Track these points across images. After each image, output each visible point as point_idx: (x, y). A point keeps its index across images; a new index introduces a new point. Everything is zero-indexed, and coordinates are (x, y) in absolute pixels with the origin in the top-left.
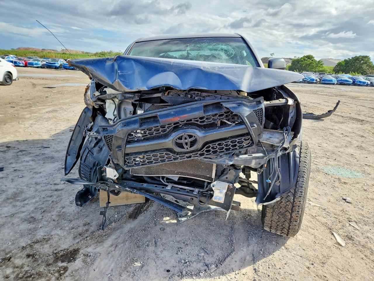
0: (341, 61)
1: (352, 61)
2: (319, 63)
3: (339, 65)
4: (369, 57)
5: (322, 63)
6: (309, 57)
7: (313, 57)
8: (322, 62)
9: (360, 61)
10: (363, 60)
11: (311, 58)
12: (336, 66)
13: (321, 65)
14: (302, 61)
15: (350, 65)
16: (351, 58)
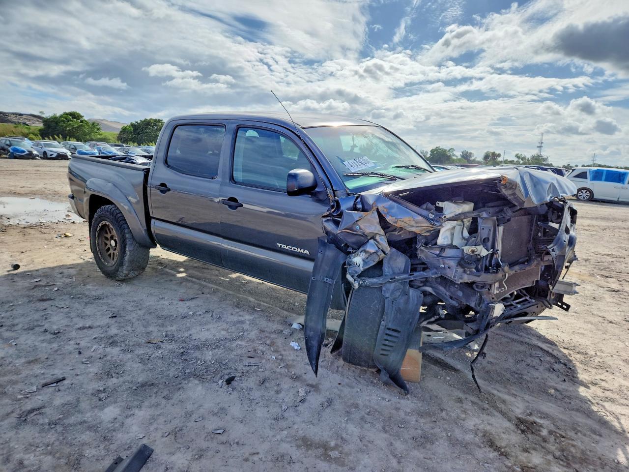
0: (126, 125)
1: (141, 126)
2: (94, 127)
3: (124, 130)
4: (163, 121)
5: (98, 127)
6: (75, 116)
7: (82, 117)
8: (98, 125)
9: (153, 127)
10: (156, 126)
11: (78, 117)
12: (121, 132)
13: (98, 129)
14: (64, 121)
15: (141, 132)
16: (139, 122)
